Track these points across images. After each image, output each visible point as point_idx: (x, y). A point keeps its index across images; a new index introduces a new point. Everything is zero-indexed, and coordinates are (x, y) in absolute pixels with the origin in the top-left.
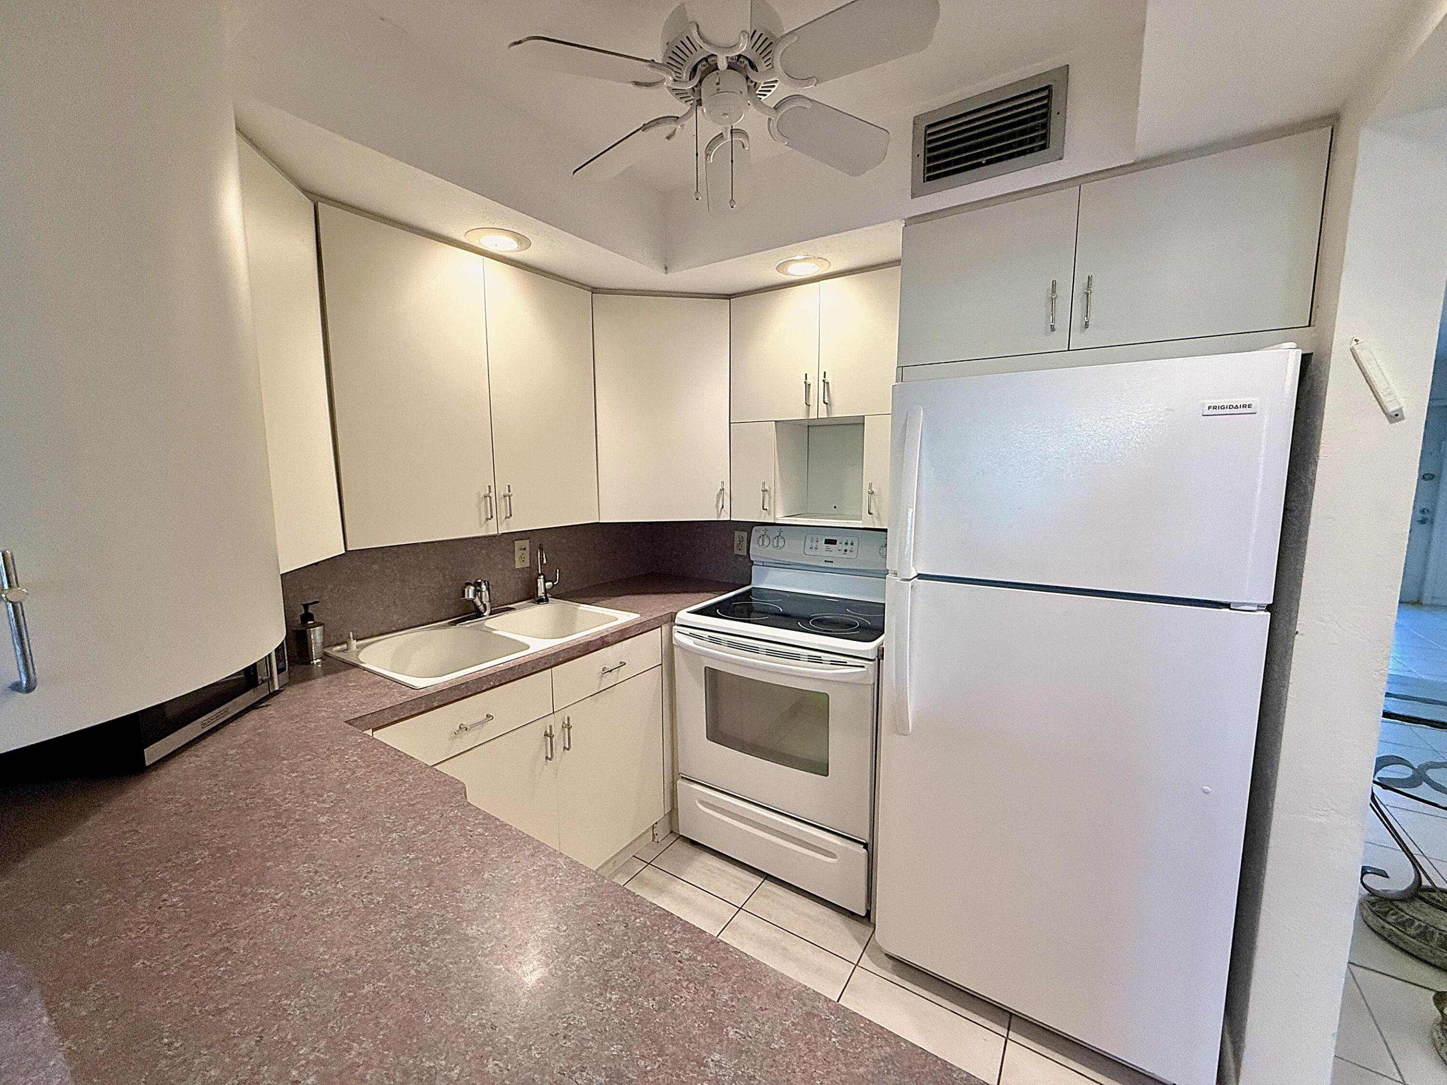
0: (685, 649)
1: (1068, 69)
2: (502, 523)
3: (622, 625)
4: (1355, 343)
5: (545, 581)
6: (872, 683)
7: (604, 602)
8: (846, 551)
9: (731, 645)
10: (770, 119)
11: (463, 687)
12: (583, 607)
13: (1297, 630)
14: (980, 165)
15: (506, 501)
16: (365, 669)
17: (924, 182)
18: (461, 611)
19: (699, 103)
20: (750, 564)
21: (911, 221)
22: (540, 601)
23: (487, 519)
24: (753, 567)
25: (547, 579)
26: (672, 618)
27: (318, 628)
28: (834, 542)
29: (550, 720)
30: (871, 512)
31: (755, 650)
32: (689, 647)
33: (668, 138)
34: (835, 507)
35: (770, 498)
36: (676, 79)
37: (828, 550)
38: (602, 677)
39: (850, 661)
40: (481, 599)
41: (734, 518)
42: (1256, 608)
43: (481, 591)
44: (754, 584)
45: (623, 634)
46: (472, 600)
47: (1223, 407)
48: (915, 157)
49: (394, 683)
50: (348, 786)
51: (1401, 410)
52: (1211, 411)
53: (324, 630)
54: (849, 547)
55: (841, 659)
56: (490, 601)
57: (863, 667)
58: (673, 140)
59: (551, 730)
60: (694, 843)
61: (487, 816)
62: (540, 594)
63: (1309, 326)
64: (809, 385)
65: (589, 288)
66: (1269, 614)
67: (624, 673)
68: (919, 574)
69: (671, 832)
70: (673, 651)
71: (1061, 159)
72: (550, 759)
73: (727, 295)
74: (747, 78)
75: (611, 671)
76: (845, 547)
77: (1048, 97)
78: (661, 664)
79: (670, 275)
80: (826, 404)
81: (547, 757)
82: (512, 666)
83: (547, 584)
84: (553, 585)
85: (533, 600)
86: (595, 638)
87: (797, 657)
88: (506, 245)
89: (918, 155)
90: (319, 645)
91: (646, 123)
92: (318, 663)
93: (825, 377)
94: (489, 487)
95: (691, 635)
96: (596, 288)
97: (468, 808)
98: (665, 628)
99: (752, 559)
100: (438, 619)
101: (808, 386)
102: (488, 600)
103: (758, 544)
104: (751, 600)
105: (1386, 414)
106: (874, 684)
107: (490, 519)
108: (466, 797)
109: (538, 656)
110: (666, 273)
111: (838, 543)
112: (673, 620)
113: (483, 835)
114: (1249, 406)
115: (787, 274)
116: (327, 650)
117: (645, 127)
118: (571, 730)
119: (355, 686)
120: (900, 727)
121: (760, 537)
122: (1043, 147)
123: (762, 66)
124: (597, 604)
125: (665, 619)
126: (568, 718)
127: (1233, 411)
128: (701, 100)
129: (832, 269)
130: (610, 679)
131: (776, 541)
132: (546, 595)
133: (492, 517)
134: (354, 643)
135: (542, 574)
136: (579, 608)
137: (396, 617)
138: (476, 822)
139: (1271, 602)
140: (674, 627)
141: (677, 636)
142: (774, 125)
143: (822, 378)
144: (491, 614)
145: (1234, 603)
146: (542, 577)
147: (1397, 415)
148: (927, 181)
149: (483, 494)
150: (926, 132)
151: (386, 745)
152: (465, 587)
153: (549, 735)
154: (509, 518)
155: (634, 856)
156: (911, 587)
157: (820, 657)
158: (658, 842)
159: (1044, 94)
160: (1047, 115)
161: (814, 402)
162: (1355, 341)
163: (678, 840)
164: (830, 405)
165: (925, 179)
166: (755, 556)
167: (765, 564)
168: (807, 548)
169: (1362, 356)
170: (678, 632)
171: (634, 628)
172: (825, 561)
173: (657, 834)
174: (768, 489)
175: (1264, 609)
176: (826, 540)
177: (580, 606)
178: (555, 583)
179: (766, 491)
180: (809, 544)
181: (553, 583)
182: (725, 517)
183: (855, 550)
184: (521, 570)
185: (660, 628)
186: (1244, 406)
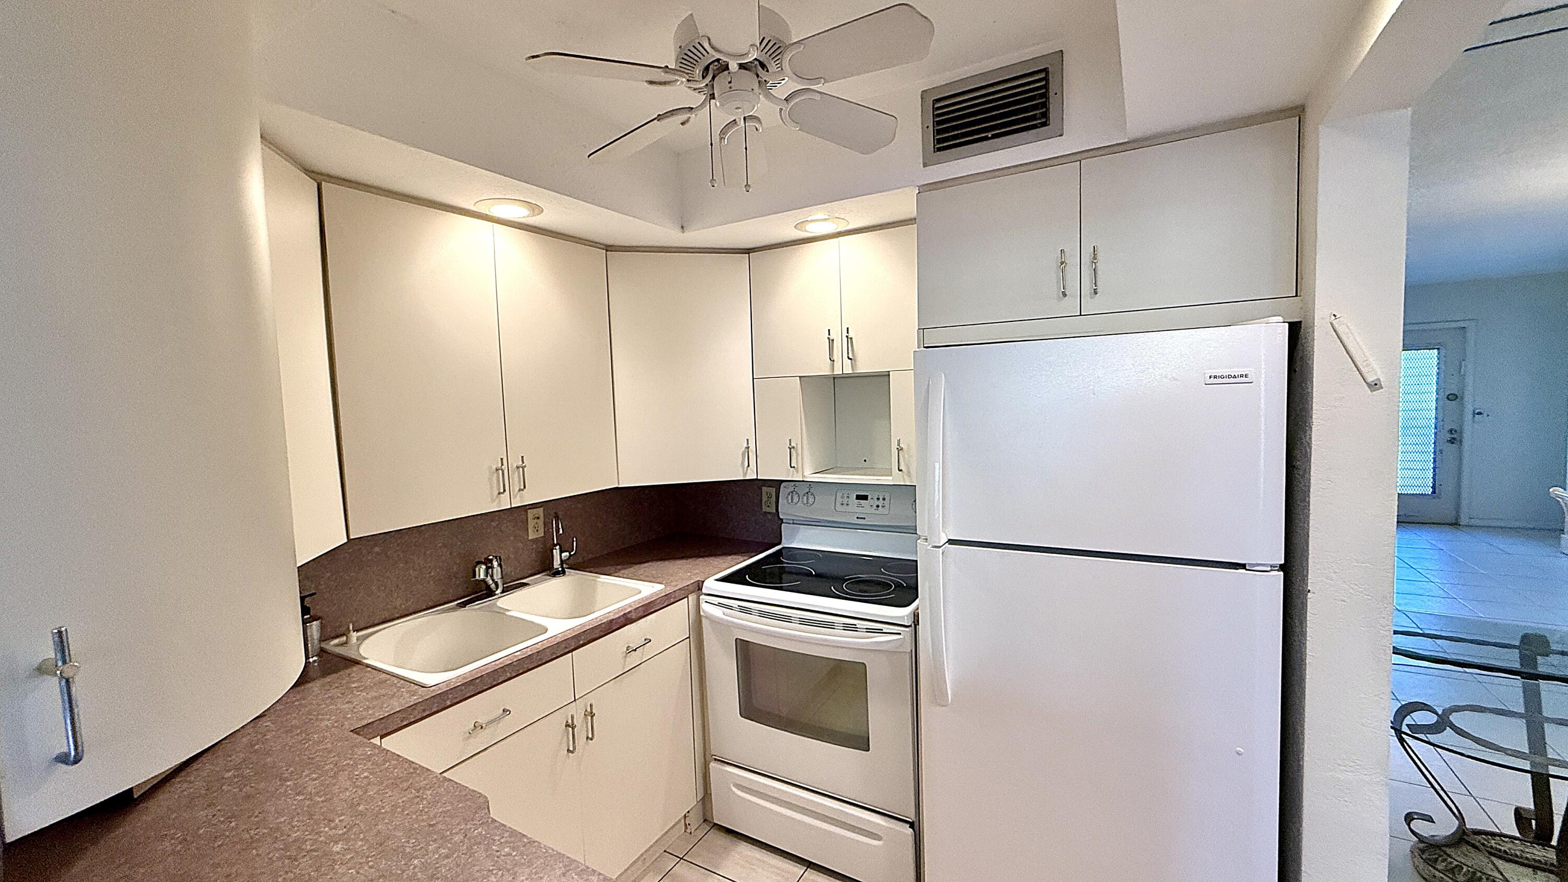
0: (714, 621)
1: (1062, 53)
2: (515, 496)
3: (647, 598)
4: (1333, 317)
5: (561, 552)
6: (909, 650)
7: (626, 571)
8: (878, 506)
9: (762, 614)
10: (781, 109)
11: (478, 681)
12: (604, 578)
13: (1309, 588)
14: (986, 138)
15: (519, 473)
16: (368, 666)
17: (934, 152)
18: (470, 590)
19: (712, 96)
20: (780, 522)
21: (925, 189)
22: (556, 574)
23: (499, 493)
24: (783, 525)
25: (563, 550)
26: (699, 586)
27: (315, 623)
28: (865, 498)
29: (572, 710)
30: (901, 468)
31: (787, 619)
32: (718, 618)
33: (683, 124)
34: (865, 461)
35: (797, 455)
36: (690, 79)
37: (859, 506)
38: (626, 657)
39: (886, 628)
40: (492, 576)
41: (761, 476)
42: (1269, 569)
43: (492, 567)
44: (785, 544)
45: (647, 609)
46: (484, 581)
47: (1222, 377)
48: (925, 128)
49: (402, 682)
50: (361, 808)
51: (1379, 379)
52: (1213, 380)
53: (321, 623)
54: (880, 503)
55: (877, 626)
56: (502, 578)
57: (900, 634)
58: (687, 125)
59: (572, 720)
60: (729, 832)
61: (513, 833)
62: (555, 567)
63: (1296, 296)
64: (833, 340)
65: (602, 246)
66: (1282, 573)
67: (649, 650)
68: (949, 540)
69: (705, 820)
70: (700, 622)
71: (1061, 135)
72: (572, 752)
73: (747, 250)
74: (758, 76)
75: (635, 650)
76: (877, 503)
77: (1046, 79)
78: (689, 637)
79: (685, 234)
80: (851, 359)
81: (568, 750)
82: (530, 653)
83: (563, 555)
84: (570, 555)
85: (548, 572)
86: (617, 616)
87: (831, 626)
88: (518, 213)
89: (928, 127)
90: (316, 642)
91: (661, 113)
92: (314, 661)
93: (848, 333)
94: (502, 459)
95: (720, 605)
96: (611, 246)
97: (492, 826)
98: (692, 598)
99: (781, 517)
100: (445, 600)
101: (831, 341)
102: (500, 576)
103: (788, 501)
104: (783, 562)
105: (1366, 383)
106: (911, 651)
107: (502, 493)
108: (489, 811)
109: (558, 640)
110: (683, 232)
111: (869, 498)
112: (700, 589)
113: (510, 854)
114: (1246, 375)
115: (806, 231)
116: (323, 645)
117: (659, 118)
118: (594, 718)
119: (359, 687)
120: (939, 698)
121: (789, 494)
122: (1044, 124)
123: (772, 67)
124: (616, 574)
125: (691, 588)
126: (591, 705)
127: (1232, 380)
128: (714, 94)
129: (850, 227)
130: (634, 659)
131: (805, 498)
132: (562, 567)
133: (504, 491)
134: (354, 635)
135: (558, 544)
136: (598, 580)
137: (398, 603)
138: (502, 840)
139: (1282, 562)
140: (701, 597)
141: (704, 606)
142: (785, 114)
143: (845, 334)
144: (503, 592)
145: (1249, 564)
146: (558, 547)
147: (1376, 384)
148: (937, 151)
149: (494, 467)
150: (933, 105)
151: (398, 756)
152: (475, 567)
153: (570, 726)
154: (522, 490)
155: (665, 851)
156: (943, 553)
157: (855, 625)
158: (691, 833)
159: (1042, 75)
160: (1045, 95)
161: (838, 358)
162: (1334, 315)
163: (712, 830)
164: (855, 361)
165: (936, 150)
166: (784, 514)
167: (795, 522)
168: (838, 504)
169: (1340, 330)
170: (706, 602)
171: (658, 601)
172: (857, 518)
173: (689, 824)
174: (795, 446)
175: (1277, 569)
176: (857, 496)
177: (599, 578)
178: (572, 553)
179: (793, 447)
180: (839, 500)
181: (570, 553)
182: (751, 476)
183: (887, 506)
184: (535, 541)
185: (686, 599)
186: (1242, 376)
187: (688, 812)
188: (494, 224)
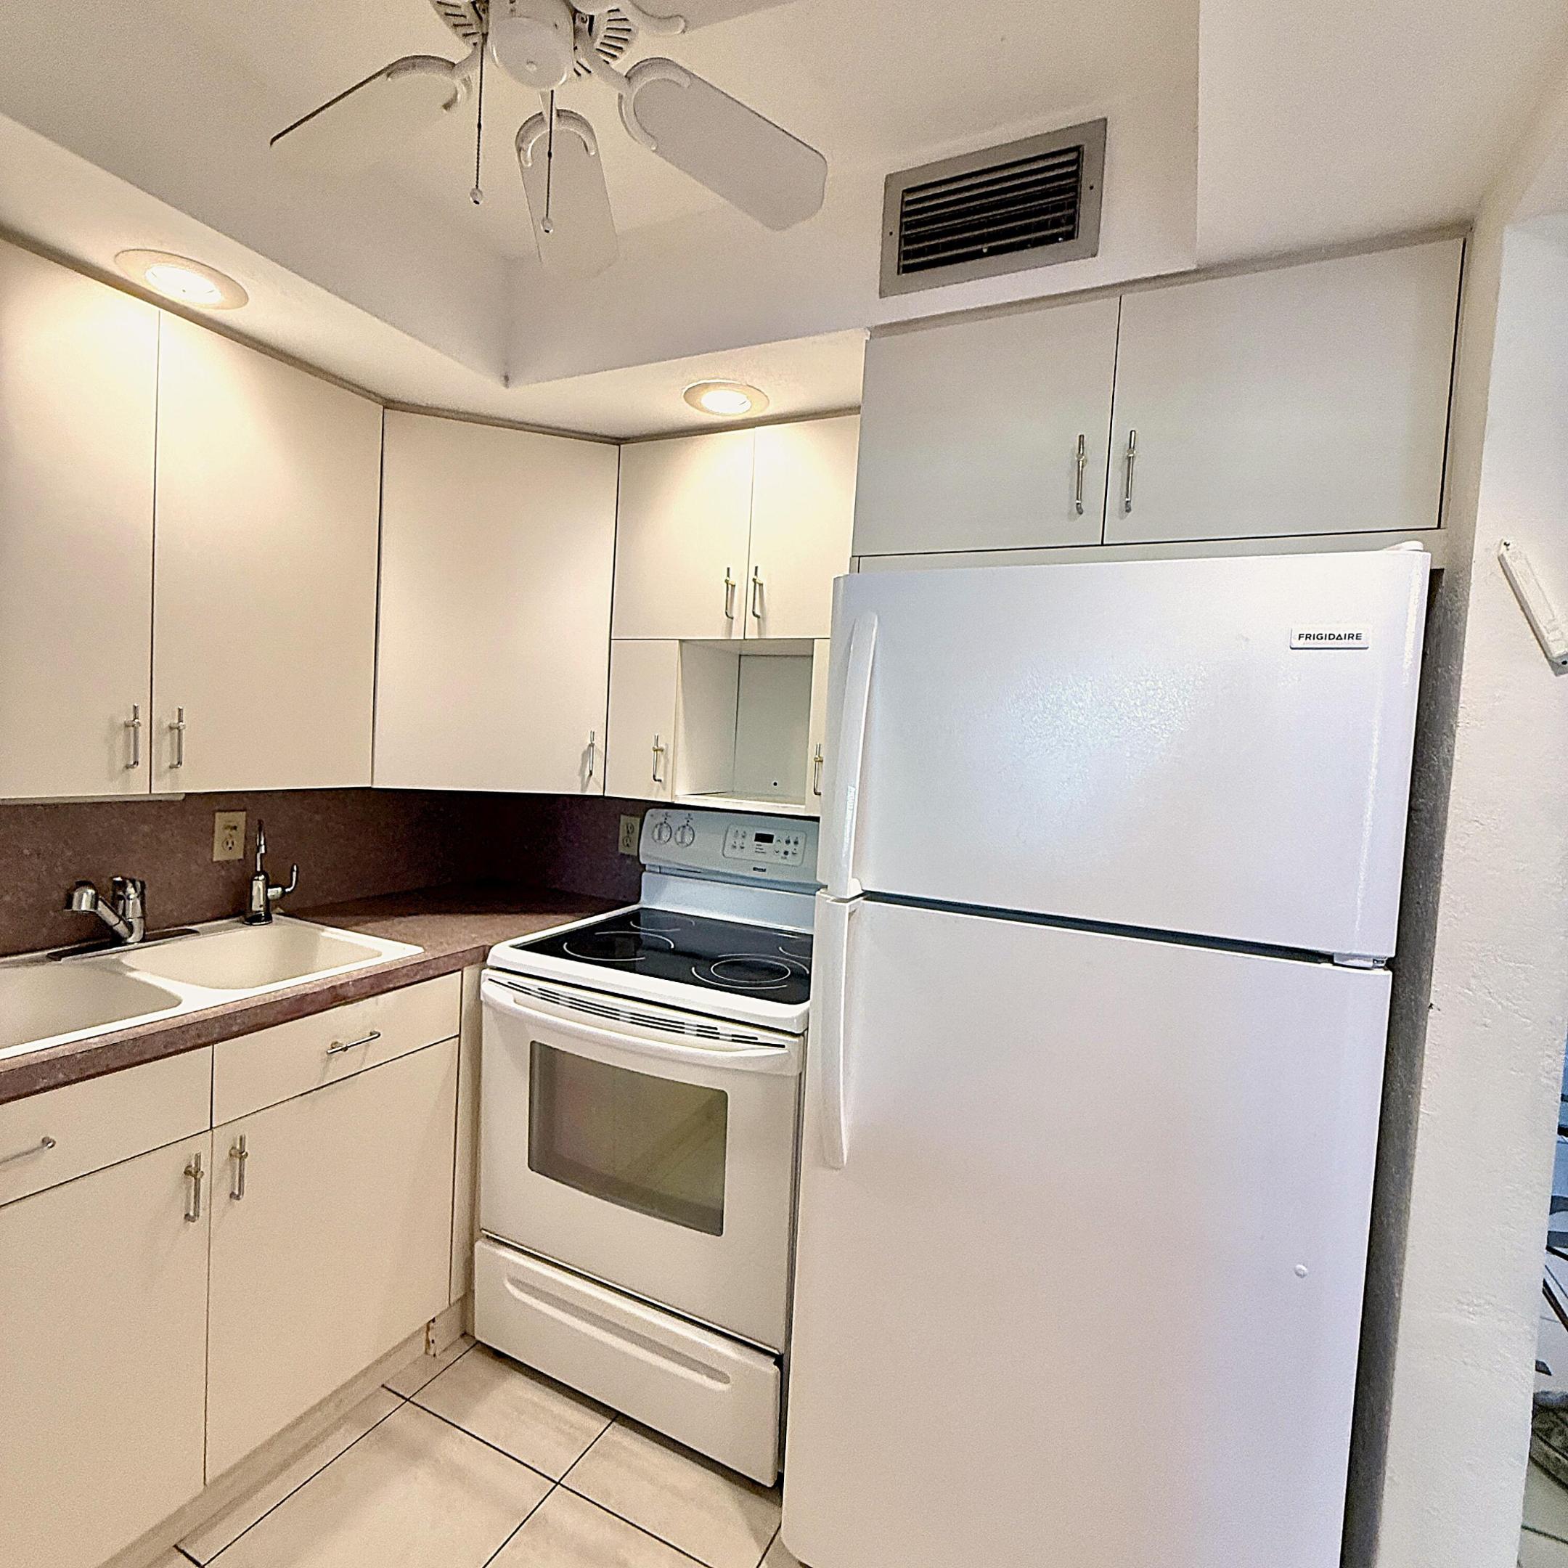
0: (502, 1014)
1: (1106, 124)
2: (159, 776)
3: (385, 965)
4: (1505, 548)
5: (268, 885)
6: (792, 1074)
8: (786, 853)
9: (576, 1004)
10: (621, 97)
12: (331, 933)
13: (1432, 1001)
14: (979, 255)
15: (172, 737)
17: (898, 273)
18: (84, 934)
19: (485, 42)
20: (641, 869)
21: (878, 332)
22: (253, 919)
24: (644, 874)
25: (272, 882)
26: (483, 955)
28: (768, 839)
29: (199, 1145)
30: (819, 790)
31: (612, 1014)
32: (504, 1007)
33: (447, 106)
34: (775, 784)
35: (666, 761)
37: (759, 851)
38: (329, 1060)
39: (763, 1036)
41: (612, 792)
42: (1370, 964)
43: (124, 898)
44: (644, 903)
45: (379, 983)
46: (90, 914)
47: (1319, 637)
48: (886, 235)
52: (1303, 643)
54: (790, 848)
56: (143, 917)
57: (783, 1046)
59: (198, 1164)
60: (498, 1355)
62: (254, 908)
63: (1439, 527)
64: (733, 586)
65: (379, 399)
66: (1390, 973)
67: (377, 1052)
68: (863, 892)
69: (464, 1335)
70: (479, 1012)
71: (1095, 255)
72: (194, 1218)
73: (617, 438)
75: (346, 1049)
76: (787, 848)
77: (1077, 162)
78: (459, 1036)
79: (509, 390)
80: (758, 616)
81: (187, 1215)
83: (272, 890)
84: (284, 893)
85: (239, 917)
86: (322, 989)
87: (677, 1027)
88: (203, 294)
89: (891, 233)
91: (393, 62)
93: (756, 574)
94: (137, 707)
95: (511, 986)
96: (393, 401)
98: (468, 972)
99: (642, 861)
100: (28, 947)
101: (730, 587)
102: (139, 913)
103: (653, 838)
104: (634, 930)
105: (1549, 661)
106: (799, 1076)
107: (134, 767)
111: (774, 841)
112: (485, 959)
114: (1358, 636)
115: (702, 409)
117: (390, 71)
118: (247, 1161)
120: (830, 1158)
121: (656, 827)
122: (1070, 236)
124: (355, 928)
125: (469, 957)
126: (244, 1139)
127: (1336, 643)
129: (772, 410)
130: (344, 1063)
131: (680, 834)
132: (267, 910)
133: (137, 763)
135: (262, 872)
136: (323, 934)
139: (1393, 955)
140: (484, 972)
141: (487, 988)
142: (628, 110)
143: (752, 575)
144: (143, 940)
145: (1339, 954)
146: (262, 877)
148: (904, 272)
149: (119, 720)
150: (903, 198)
152: (70, 890)
153: (192, 1173)
154: (177, 765)
155: (383, 1386)
156: (850, 914)
157: (716, 1029)
158: (435, 1355)
159: (1072, 156)
160: (1075, 189)
161: (739, 616)
162: (1505, 544)
163: (471, 1351)
164: (764, 620)
165: (901, 270)
166: (647, 856)
167: (663, 871)
168: (728, 847)
169: (1515, 566)
170: (490, 980)
171: (404, 971)
172: (755, 869)
173: (433, 1341)
174: (664, 747)
175: (1383, 965)
176: (757, 835)
177: (323, 930)
178: (287, 890)
179: (662, 750)
180: (730, 841)
181: (284, 889)
182: (594, 790)
183: (800, 855)
184: (225, 864)
185: (460, 973)
186: (1351, 636)
187: (433, 1320)
188: (162, 310)
